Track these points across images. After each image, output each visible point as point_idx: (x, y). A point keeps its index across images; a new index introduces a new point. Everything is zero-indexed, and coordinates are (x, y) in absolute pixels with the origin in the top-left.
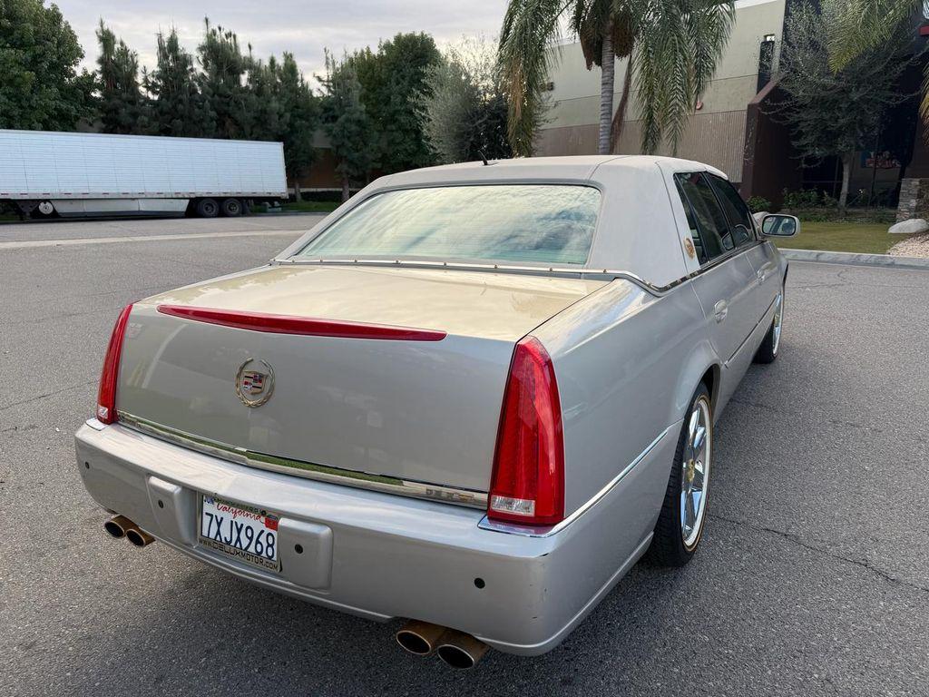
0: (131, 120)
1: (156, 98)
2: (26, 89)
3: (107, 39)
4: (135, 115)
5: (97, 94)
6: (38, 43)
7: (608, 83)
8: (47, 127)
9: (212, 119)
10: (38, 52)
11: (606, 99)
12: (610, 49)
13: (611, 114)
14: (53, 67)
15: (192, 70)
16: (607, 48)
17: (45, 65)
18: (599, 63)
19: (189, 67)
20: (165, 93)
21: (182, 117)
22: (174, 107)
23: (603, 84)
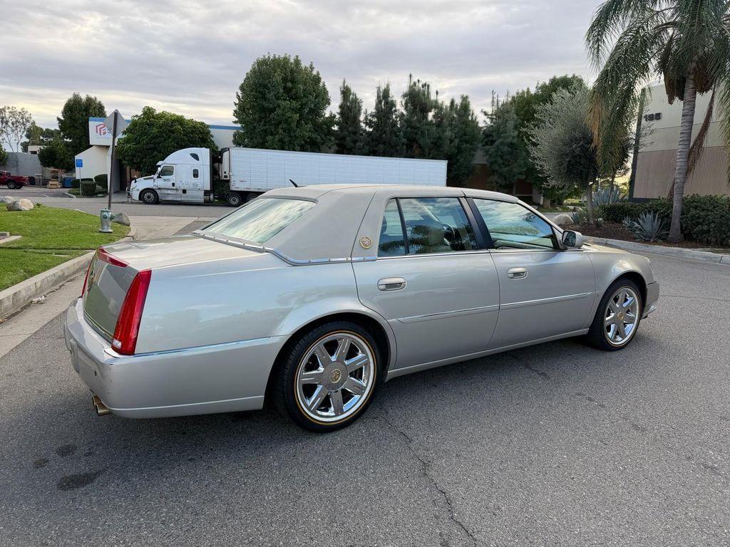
0: (353, 145)
1: (371, 130)
2: (294, 125)
3: (346, 92)
4: (355, 142)
5: (336, 128)
6: (305, 96)
7: (689, 115)
8: (303, 149)
9: (403, 144)
10: (304, 102)
11: (684, 128)
12: (691, 86)
13: (690, 141)
14: (312, 111)
15: (395, 111)
16: (689, 86)
17: (306, 110)
18: (682, 98)
19: (394, 109)
20: (377, 127)
21: (384, 143)
22: (380, 136)
23: (683, 116)
